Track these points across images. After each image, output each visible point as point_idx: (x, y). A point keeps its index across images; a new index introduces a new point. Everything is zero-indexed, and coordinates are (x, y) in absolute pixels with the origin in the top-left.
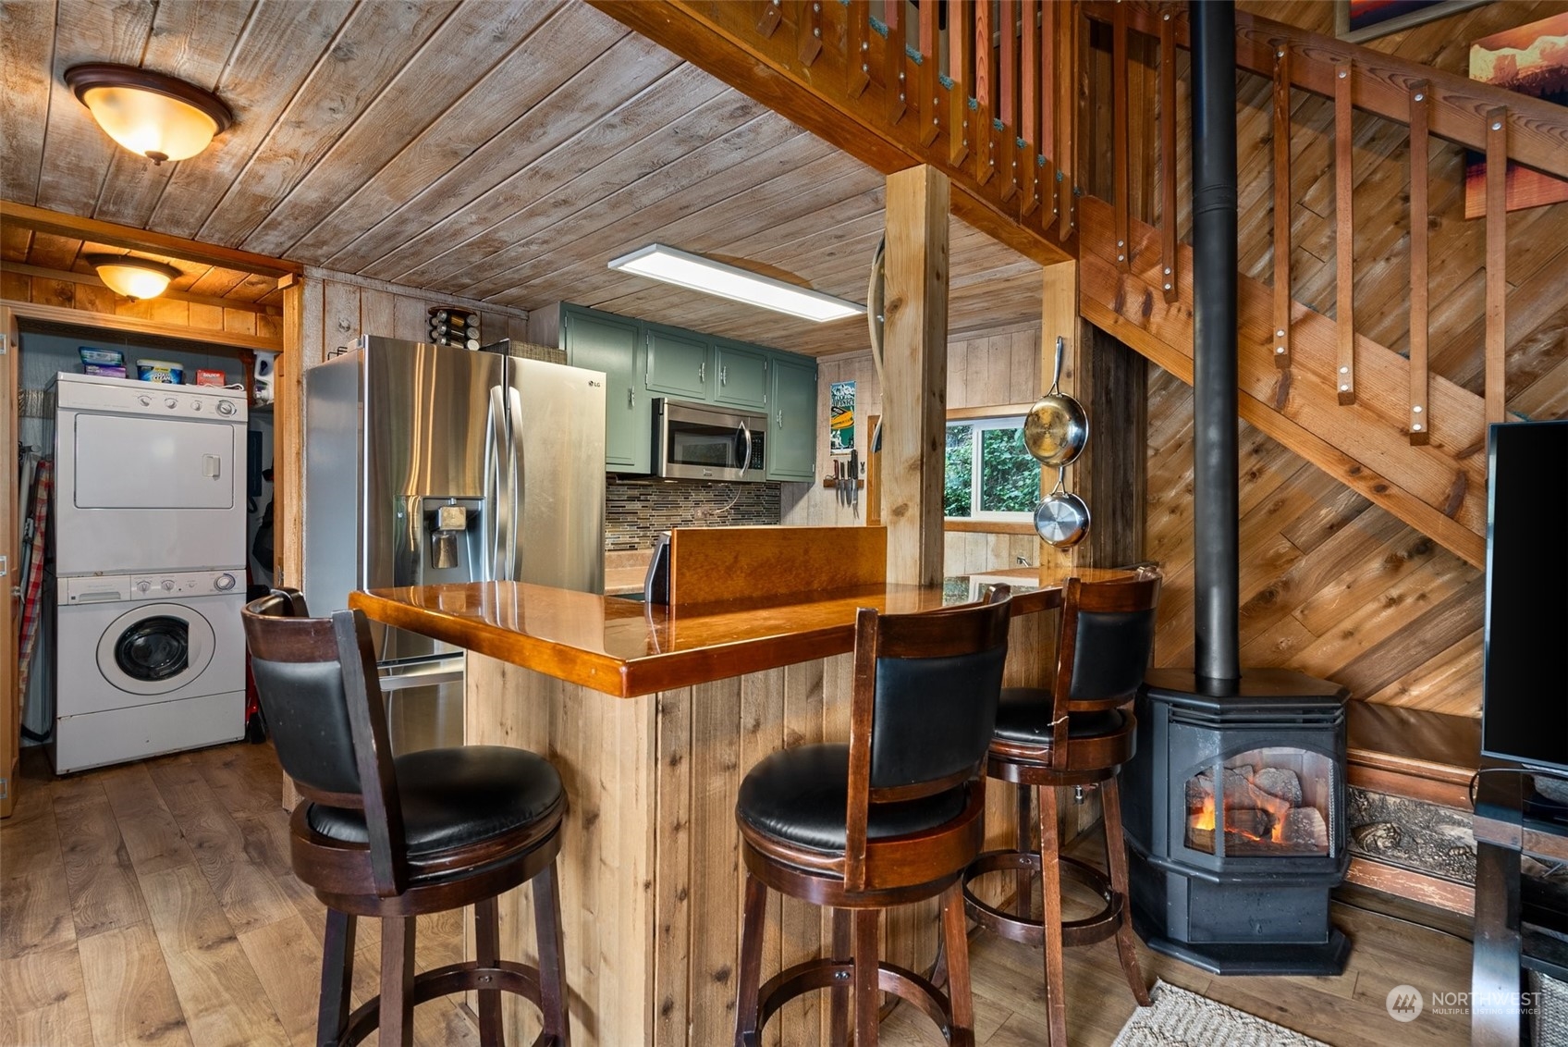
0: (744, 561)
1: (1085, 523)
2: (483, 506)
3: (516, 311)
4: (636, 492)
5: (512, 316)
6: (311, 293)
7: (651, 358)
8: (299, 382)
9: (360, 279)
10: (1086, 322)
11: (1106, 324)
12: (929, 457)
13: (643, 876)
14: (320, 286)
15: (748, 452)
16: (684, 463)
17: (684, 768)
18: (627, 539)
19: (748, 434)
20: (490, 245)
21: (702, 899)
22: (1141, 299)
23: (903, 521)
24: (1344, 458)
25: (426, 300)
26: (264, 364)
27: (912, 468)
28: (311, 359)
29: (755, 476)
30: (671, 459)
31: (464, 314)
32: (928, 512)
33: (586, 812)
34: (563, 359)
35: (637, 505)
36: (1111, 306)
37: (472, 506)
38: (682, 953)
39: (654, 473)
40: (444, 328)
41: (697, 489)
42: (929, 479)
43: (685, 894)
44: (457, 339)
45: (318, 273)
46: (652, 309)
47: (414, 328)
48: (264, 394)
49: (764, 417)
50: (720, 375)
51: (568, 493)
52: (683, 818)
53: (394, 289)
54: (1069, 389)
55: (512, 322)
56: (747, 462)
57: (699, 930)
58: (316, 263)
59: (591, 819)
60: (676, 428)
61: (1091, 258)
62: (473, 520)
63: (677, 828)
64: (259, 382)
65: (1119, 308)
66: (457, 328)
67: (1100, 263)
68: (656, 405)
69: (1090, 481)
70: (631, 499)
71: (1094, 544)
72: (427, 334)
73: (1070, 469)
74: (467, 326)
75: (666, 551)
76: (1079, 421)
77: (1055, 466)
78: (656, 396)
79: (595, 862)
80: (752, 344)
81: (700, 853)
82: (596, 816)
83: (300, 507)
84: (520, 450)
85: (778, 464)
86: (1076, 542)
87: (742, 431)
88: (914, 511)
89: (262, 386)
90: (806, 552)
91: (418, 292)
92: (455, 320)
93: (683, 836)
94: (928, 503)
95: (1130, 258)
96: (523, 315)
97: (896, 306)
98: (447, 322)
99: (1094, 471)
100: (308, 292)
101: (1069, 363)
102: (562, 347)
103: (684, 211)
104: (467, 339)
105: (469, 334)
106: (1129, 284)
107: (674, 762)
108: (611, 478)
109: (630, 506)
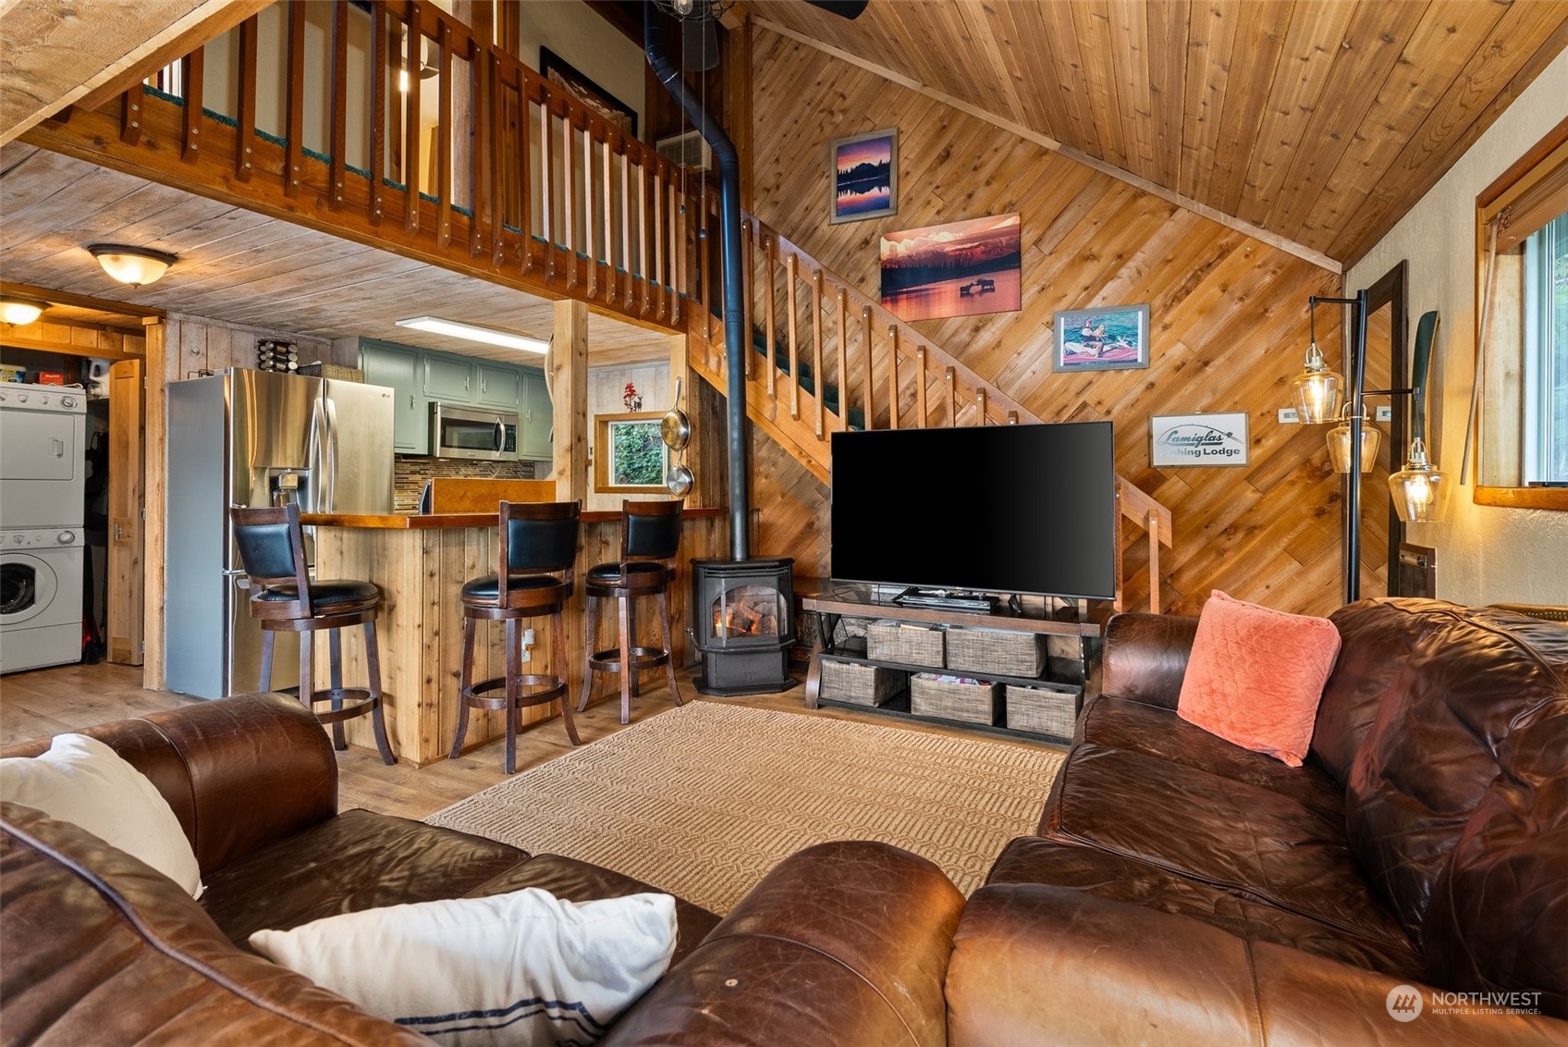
0: (469, 494)
1: (691, 483)
2: (309, 474)
3: (324, 340)
4: (417, 468)
5: (320, 343)
6: (172, 329)
7: (427, 369)
8: (162, 390)
9: (207, 320)
10: (692, 370)
11: (701, 371)
12: (576, 445)
13: (418, 621)
14: (178, 324)
15: (503, 439)
16: (459, 447)
17: (436, 578)
18: (411, 502)
19: (502, 427)
20: (315, 311)
21: (446, 638)
22: (716, 359)
23: (563, 478)
24: (797, 447)
25: (256, 333)
26: (98, 368)
27: (567, 450)
28: (171, 375)
29: (511, 456)
30: (443, 444)
31: (286, 345)
32: (576, 473)
33: (389, 606)
34: (362, 378)
35: (418, 477)
36: (703, 361)
37: (302, 473)
38: (436, 659)
39: (430, 455)
40: (272, 354)
41: (466, 466)
42: (576, 456)
43: (437, 634)
44: (281, 361)
45: (177, 316)
46: (426, 343)
47: (246, 352)
48: (97, 391)
49: (516, 415)
50: (482, 386)
51: (364, 466)
52: (436, 600)
53: (232, 326)
54: (683, 407)
55: (320, 347)
56: (502, 446)
57: (444, 652)
58: (177, 310)
59: (392, 608)
60: (447, 423)
61: (694, 334)
62: (302, 483)
63: (433, 604)
64: (95, 382)
65: (707, 363)
66: (281, 354)
67: (698, 337)
68: (432, 407)
69: (698, 461)
70: (413, 473)
71: (703, 495)
72: (256, 357)
73: (684, 451)
74: (288, 352)
75: (429, 488)
76: (685, 424)
77: (677, 450)
78: (432, 400)
79: (394, 627)
80: (507, 363)
81: (445, 616)
82: (395, 606)
83: (163, 476)
84: (335, 438)
85: (526, 450)
86: (688, 493)
87: (498, 425)
88: (568, 473)
89: (96, 384)
90: (505, 491)
91: (250, 328)
92: (279, 348)
93: (436, 608)
94: (576, 468)
95: (710, 337)
96: (329, 342)
97: (559, 368)
98: (274, 350)
99: (703, 453)
100: (169, 329)
101: (683, 391)
102: (360, 367)
103: (443, 305)
104: (288, 361)
105: (290, 358)
106: (711, 350)
107: (432, 575)
108: (399, 457)
109: (412, 478)
